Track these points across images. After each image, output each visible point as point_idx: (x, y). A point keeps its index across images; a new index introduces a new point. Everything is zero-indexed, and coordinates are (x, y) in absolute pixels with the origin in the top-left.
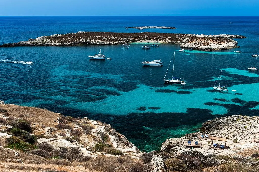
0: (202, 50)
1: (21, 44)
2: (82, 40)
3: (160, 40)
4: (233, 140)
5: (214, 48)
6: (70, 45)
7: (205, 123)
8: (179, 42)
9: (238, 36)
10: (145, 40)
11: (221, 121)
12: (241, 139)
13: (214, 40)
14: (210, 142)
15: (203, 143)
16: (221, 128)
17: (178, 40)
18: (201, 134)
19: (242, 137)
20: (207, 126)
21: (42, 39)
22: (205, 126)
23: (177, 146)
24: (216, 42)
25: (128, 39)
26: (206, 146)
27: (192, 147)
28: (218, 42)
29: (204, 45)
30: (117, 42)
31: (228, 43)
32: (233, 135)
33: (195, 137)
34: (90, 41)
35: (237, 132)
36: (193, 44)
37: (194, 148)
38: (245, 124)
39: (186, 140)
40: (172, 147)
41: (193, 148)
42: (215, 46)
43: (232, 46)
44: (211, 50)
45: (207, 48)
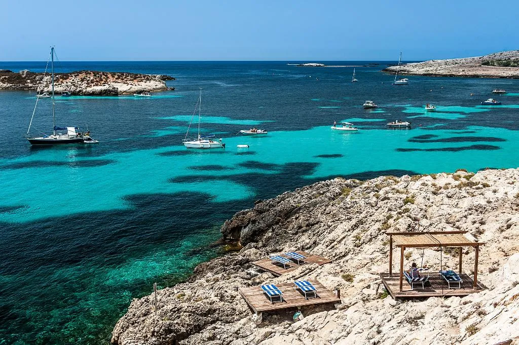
0: (93, 94)
5: (120, 91)
7: (233, 222)
8: (30, 85)
13: (116, 77)
17: (29, 81)
20: (245, 230)
22: (237, 229)
23: (213, 322)
24: (123, 79)
27: (292, 310)
28: (126, 79)
29: (97, 85)
31: (148, 82)
33: (246, 271)
36: (70, 84)
40: (187, 335)
41: (299, 316)
42: (122, 87)
43: (157, 87)
44: (115, 93)
45: (105, 91)
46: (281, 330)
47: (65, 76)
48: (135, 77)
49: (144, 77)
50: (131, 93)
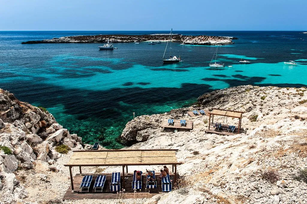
0: (202, 44)
1: (44, 41)
2: (99, 39)
3: (167, 39)
4: (248, 116)
6: (87, 42)
7: (202, 97)
9: (232, 37)
10: (154, 40)
11: (224, 92)
12: (264, 115)
13: (212, 38)
14: (209, 121)
15: (196, 122)
16: (223, 102)
17: (182, 39)
18: (194, 109)
19: (265, 111)
20: (204, 100)
21: (64, 38)
22: (202, 100)
23: (149, 128)
24: (214, 39)
25: (139, 39)
26: (200, 127)
27: (175, 129)
28: (216, 39)
29: (204, 41)
30: (129, 41)
31: (224, 40)
32: (245, 109)
33: (185, 114)
34: (106, 39)
35: (252, 105)
36: (194, 40)
37: (178, 131)
38: (261, 94)
39: (166, 118)
40: (140, 130)
41: (176, 131)
42: (213, 42)
43: (227, 42)
44: (209, 44)
45: (206, 43)
46: (168, 135)
47: (194, 37)
48: (219, 38)
49: (223, 38)
50: (214, 44)
